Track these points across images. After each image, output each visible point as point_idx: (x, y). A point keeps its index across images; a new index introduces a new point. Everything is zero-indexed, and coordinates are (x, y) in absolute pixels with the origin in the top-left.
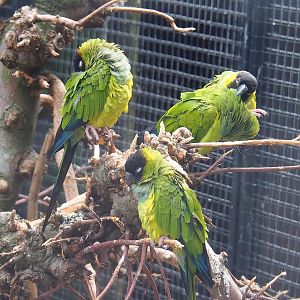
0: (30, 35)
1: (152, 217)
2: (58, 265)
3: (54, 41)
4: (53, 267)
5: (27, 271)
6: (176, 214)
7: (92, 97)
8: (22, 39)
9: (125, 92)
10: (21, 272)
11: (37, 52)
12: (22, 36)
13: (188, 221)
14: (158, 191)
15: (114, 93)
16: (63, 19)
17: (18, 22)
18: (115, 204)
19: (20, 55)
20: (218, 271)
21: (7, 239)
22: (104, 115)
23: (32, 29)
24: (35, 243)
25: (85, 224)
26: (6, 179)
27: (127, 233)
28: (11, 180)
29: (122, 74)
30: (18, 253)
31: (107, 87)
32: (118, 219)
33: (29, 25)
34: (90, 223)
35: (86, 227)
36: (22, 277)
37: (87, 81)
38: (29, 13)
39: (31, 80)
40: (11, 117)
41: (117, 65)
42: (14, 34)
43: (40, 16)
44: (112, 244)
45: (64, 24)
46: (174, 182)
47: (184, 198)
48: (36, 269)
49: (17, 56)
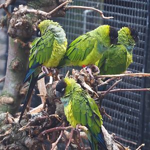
0: (22, 20)
1: (71, 114)
2: (29, 141)
3: (36, 23)
4: (26, 142)
5: (13, 144)
6: (84, 112)
7: (44, 51)
8: (18, 22)
9: (63, 48)
10: (9, 145)
11: (27, 29)
12: (18, 20)
13: (91, 116)
14: (73, 100)
15: (56, 49)
16: (40, 12)
17: (16, 13)
18: (57, 108)
19: (18, 31)
20: (110, 143)
21: (4, 128)
22: (51, 60)
23: (23, 17)
24: (16, 129)
25: (43, 119)
26: (12, 97)
27: (64, 123)
28: (16, 98)
29: (61, 38)
30: (8, 135)
31: (52, 46)
32: (58, 116)
33: (22, 15)
34: (45, 118)
35: (43, 120)
36: (10, 148)
37: (42, 42)
38: (23, 8)
39: (24, 44)
40: (15, 64)
41: (58, 34)
42: (14, 20)
43: (29, 10)
44: (56, 129)
45: (41, 14)
46: (82, 95)
47: (88, 103)
48: (17, 143)
49: (16, 32)
